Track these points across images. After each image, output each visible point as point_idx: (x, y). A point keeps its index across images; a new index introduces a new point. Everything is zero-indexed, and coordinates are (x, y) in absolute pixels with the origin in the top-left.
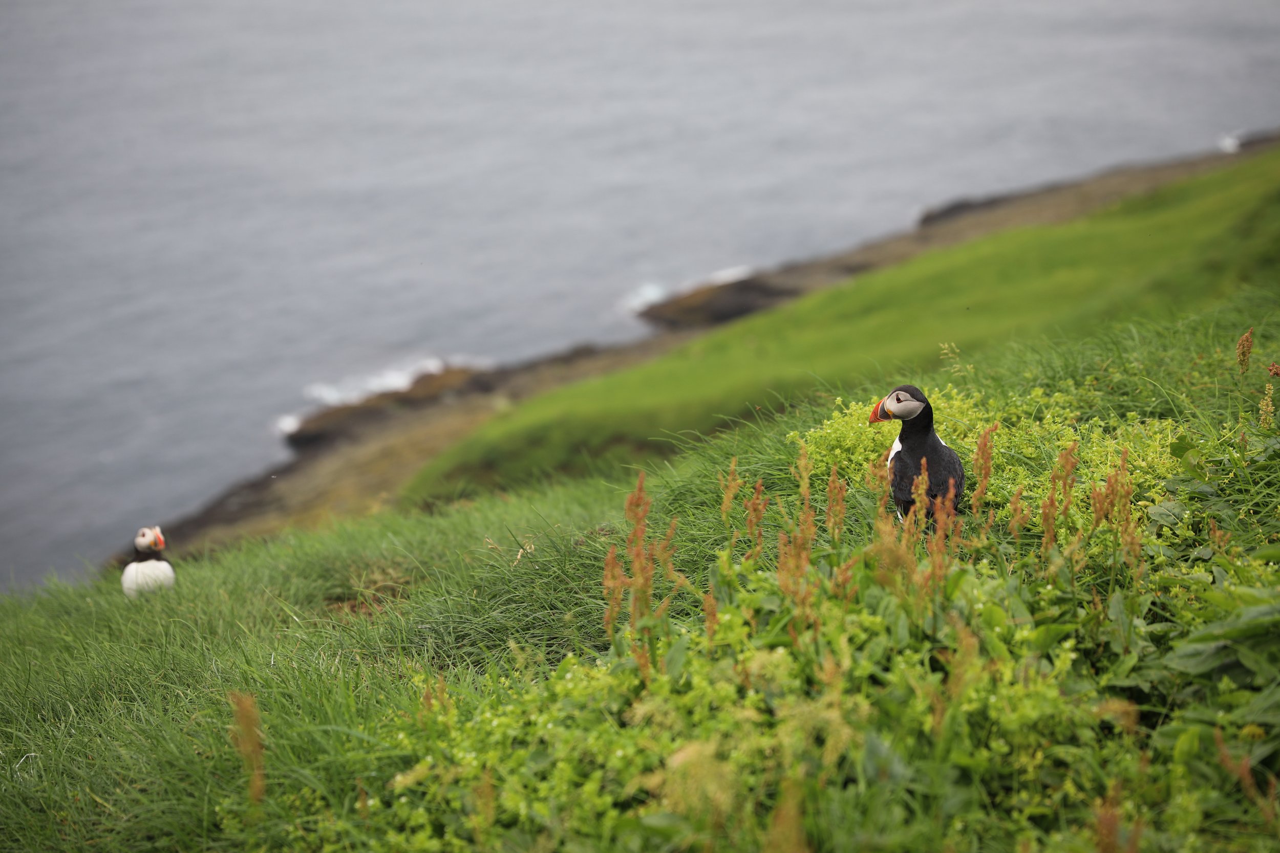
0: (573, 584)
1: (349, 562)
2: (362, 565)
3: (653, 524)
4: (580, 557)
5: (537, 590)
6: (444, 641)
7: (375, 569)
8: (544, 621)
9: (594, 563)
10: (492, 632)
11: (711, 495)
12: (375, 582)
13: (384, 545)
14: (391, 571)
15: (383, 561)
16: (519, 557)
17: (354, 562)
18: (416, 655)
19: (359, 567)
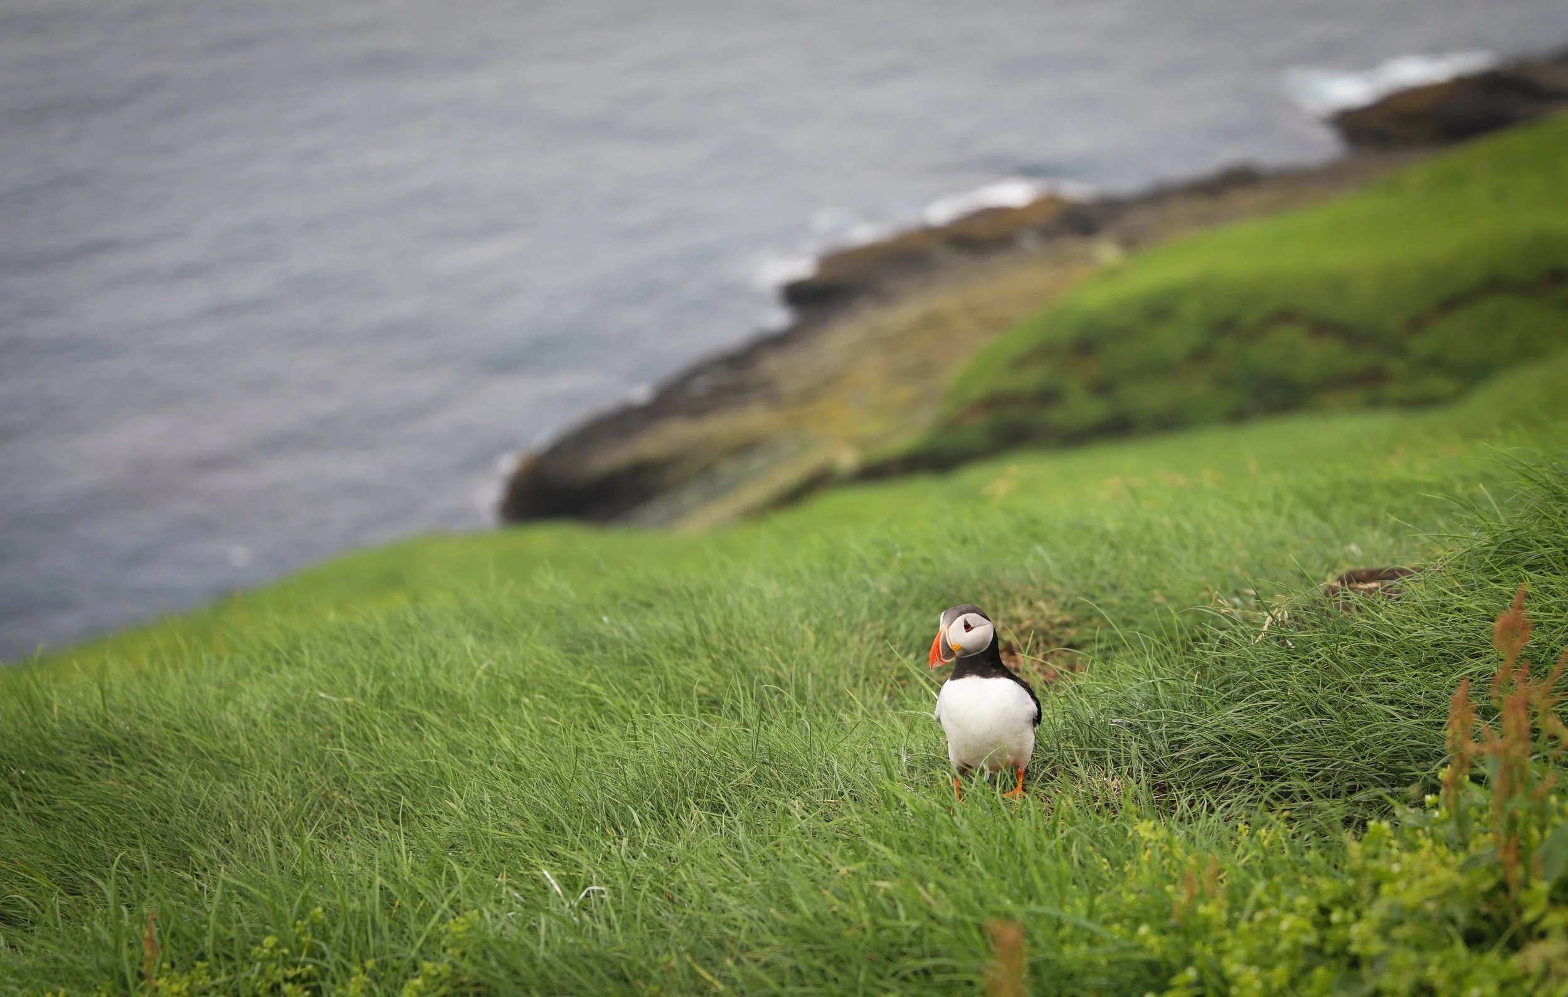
0: (1348, 678)
1: (980, 587)
2: (999, 594)
3: (1465, 588)
4: (1357, 634)
5: (1294, 681)
6: (1152, 746)
7: (1018, 600)
8: (1305, 732)
9: (1377, 644)
10: (1225, 741)
11: (1554, 549)
12: (1019, 621)
13: (1029, 561)
14: (1041, 604)
15: (1030, 588)
16: (1265, 628)
17: (988, 588)
18: (1110, 765)
19: (995, 596)
